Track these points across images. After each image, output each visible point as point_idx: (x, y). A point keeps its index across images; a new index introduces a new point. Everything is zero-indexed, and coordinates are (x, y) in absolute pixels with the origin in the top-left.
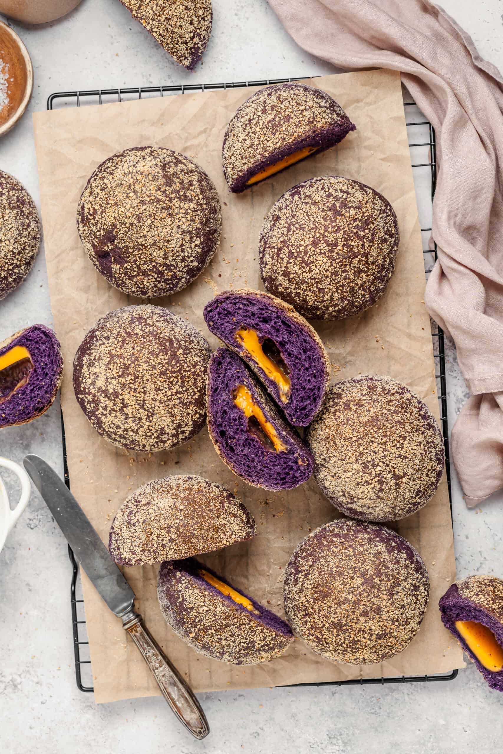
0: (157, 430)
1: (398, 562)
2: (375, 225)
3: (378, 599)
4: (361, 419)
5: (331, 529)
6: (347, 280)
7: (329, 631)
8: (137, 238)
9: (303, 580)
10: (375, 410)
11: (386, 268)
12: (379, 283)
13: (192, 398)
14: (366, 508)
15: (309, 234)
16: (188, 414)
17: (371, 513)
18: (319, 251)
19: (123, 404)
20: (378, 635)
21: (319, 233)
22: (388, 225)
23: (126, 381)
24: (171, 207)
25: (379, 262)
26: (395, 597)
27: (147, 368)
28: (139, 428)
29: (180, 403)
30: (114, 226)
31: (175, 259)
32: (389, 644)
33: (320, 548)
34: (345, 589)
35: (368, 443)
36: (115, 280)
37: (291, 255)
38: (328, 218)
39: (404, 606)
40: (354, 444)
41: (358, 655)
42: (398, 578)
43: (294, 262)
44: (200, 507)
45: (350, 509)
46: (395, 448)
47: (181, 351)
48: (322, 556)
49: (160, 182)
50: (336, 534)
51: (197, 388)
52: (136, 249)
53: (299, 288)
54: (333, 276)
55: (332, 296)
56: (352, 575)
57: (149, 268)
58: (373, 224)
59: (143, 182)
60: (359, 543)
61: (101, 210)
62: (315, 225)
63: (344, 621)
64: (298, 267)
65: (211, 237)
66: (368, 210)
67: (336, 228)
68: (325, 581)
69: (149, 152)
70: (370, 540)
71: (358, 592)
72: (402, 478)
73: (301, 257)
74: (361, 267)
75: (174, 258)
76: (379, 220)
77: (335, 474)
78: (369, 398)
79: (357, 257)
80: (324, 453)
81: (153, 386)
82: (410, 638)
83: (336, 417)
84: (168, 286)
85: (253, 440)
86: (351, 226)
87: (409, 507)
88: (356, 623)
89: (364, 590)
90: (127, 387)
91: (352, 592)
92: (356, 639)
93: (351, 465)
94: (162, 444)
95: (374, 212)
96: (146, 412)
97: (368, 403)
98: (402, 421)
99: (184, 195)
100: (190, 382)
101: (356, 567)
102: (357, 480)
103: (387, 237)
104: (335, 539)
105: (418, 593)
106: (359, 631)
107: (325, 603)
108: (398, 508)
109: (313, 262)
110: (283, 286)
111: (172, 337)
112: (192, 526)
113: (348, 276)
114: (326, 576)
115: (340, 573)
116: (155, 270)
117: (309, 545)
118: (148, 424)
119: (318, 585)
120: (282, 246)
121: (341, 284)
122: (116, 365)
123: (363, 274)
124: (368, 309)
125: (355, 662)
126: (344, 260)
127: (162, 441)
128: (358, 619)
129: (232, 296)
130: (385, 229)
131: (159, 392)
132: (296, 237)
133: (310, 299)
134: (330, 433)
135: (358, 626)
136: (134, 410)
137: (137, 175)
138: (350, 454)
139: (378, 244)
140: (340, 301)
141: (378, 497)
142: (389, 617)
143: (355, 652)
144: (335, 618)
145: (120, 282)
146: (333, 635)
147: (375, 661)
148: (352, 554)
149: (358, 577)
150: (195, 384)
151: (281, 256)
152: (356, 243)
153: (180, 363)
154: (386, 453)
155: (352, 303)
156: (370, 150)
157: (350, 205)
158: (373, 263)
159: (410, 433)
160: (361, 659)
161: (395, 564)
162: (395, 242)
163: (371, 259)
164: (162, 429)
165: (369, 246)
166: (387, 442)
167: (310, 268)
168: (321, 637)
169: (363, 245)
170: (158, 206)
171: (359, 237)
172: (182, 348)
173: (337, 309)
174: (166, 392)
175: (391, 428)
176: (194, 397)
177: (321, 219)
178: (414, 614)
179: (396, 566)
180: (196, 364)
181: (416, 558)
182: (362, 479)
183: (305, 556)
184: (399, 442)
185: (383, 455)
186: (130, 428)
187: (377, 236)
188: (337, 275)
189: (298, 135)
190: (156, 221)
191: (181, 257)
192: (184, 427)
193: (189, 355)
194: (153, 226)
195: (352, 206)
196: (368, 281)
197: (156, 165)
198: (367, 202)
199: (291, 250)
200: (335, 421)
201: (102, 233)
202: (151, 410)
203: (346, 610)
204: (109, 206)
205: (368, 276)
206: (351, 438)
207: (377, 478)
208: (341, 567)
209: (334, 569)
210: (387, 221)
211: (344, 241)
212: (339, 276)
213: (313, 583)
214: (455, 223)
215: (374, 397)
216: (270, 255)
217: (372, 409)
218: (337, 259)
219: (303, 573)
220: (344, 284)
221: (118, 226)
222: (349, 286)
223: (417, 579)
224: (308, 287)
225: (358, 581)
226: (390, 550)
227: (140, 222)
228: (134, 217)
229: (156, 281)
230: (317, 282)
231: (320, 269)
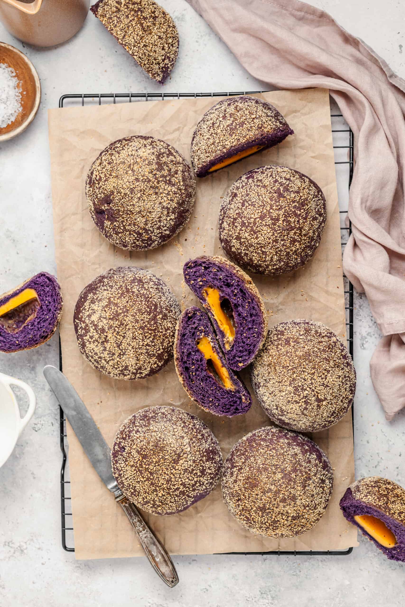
1: (310, 462)
2: (309, 207)
3: (293, 490)
4: (297, 353)
5: (259, 435)
6: (284, 247)
7: (256, 513)
8: (128, 205)
9: (237, 474)
11: (314, 239)
12: (309, 250)
14: (292, 420)
15: (258, 210)
17: (295, 425)
18: (264, 223)
20: (293, 517)
21: (266, 209)
22: (319, 207)
25: (310, 234)
26: (307, 488)
30: (112, 192)
32: (302, 524)
33: (251, 449)
34: (269, 481)
36: (105, 232)
37: (243, 224)
38: (274, 199)
39: (313, 495)
41: (277, 531)
42: (310, 474)
43: (246, 230)
45: (280, 420)
46: (321, 378)
48: (252, 456)
50: (263, 439)
52: (125, 213)
53: (248, 250)
54: (274, 243)
55: (272, 257)
56: (274, 471)
57: (132, 228)
58: (308, 206)
59: (140, 164)
60: (281, 446)
62: (264, 203)
63: (267, 506)
64: (248, 234)
66: (304, 194)
67: (279, 207)
68: (254, 475)
69: (150, 142)
70: (289, 444)
71: (278, 484)
72: (323, 402)
73: (250, 227)
74: (296, 237)
75: (152, 225)
76: (312, 202)
77: (272, 392)
78: (304, 338)
79: (293, 230)
82: (318, 520)
83: (279, 349)
84: (143, 245)
86: (290, 206)
87: (325, 424)
88: (276, 507)
89: (283, 483)
91: (274, 484)
92: (276, 520)
93: (286, 387)
95: (309, 196)
97: (304, 341)
98: (328, 358)
101: (277, 465)
102: (289, 399)
103: (317, 216)
104: (262, 443)
105: (325, 485)
106: (279, 514)
107: (254, 492)
108: (317, 424)
109: (260, 231)
110: (236, 247)
113: (285, 244)
114: (254, 471)
115: (266, 469)
116: (136, 231)
117: (243, 446)
119: (248, 478)
120: (237, 216)
121: (279, 249)
123: (297, 243)
124: (299, 269)
125: (275, 537)
126: (283, 232)
128: (278, 505)
130: (317, 210)
132: (248, 211)
133: (255, 258)
135: (278, 509)
137: (137, 158)
138: (286, 379)
139: (310, 221)
140: (278, 262)
141: (303, 413)
142: (302, 503)
143: (276, 529)
144: (260, 503)
146: (259, 516)
147: (291, 536)
148: (275, 455)
149: (279, 472)
151: (236, 224)
152: (293, 220)
154: (313, 381)
155: (287, 264)
156: (304, 149)
157: (291, 190)
158: (305, 235)
159: (333, 368)
160: (280, 535)
161: (307, 463)
162: (323, 220)
163: (304, 232)
165: (303, 222)
166: (315, 372)
167: (257, 235)
168: (250, 517)
169: (298, 221)
170: (148, 185)
171: (296, 215)
173: (275, 267)
175: (319, 362)
177: (268, 199)
178: (321, 501)
179: (308, 465)
181: (324, 458)
182: (292, 399)
183: (239, 454)
184: (324, 374)
185: (310, 382)
187: (310, 214)
188: (277, 243)
189: (250, 137)
190: (144, 195)
191: (157, 226)
194: (141, 198)
195: (292, 191)
196: (301, 249)
197: (153, 153)
198: (304, 188)
199: (243, 221)
200: (277, 352)
201: (103, 196)
203: (269, 497)
205: (300, 244)
206: (288, 367)
207: (304, 399)
208: (266, 465)
209: (261, 466)
210: (318, 204)
211: (285, 217)
212: (279, 243)
213: (245, 476)
214: (366, 207)
215: (309, 338)
216: (227, 222)
217: (306, 347)
218: (278, 230)
219: (237, 468)
220: (282, 249)
221: (115, 193)
222: (286, 251)
223: (324, 474)
224: (255, 249)
225: (279, 476)
226: (304, 452)
227: (132, 194)
229: (136, 239)
230: (261, 247)
231: (265, 237)
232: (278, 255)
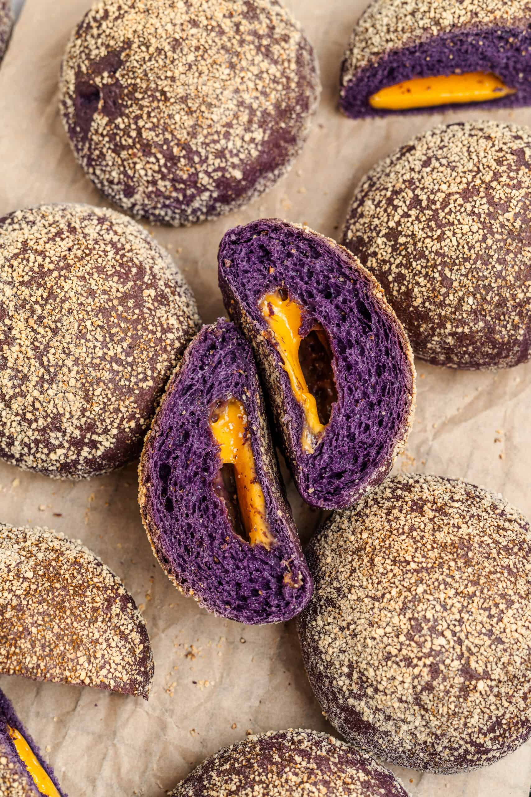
0: (48, 416)
4: (439, 536)
5: (296, 739)
6: (499, 281)
8: (159, 78)
10: (470, 530)
13: (136, 383)
14: (382, 717)
15: (461, 177)
16: (117, 410)
17: (387, 733)
18: (469, 209)
19: (6, 336)
21: (482, 180)
23: (31, 295)
24: (238, 54)
27: (79, 289)
28: (15, 396)
29: (111, 381)
30: (128, 44)
31: (208, 145)
35: (436, 584)
36: (90, 149)
37: (415, 203)
38: (505, 163)
40: (409, 575)
43: (417, 217)
44: (64, 588)
45: (350, 711)
46: (487, 613)
47: (152, 292)
48: (261, 782)
49: (235, 8)
50: (303, 751)
51: (153, 372)
52: (149, 96)
53: (408, 266)
54: (479, 263)
55: (461, 299)
57: (156, 139)
60: (344, 783)
61: (117, 14)
62: (478, 167)
64: (421, 226)
65: (282, 143)
67: (515, 181)
72: (478, 680)
73: (432, 211)
75: (207, 141)
77: (349, 624)
80: (342, 577)
81: (76, 325)
83: (391, 518)
84: (174, 194)
85: (216, 506)
87: (467, 752)
90: (28, 307)
93: (389, 615)
94: (46, 451)
96: (42, 370)
97: (461, 515)
98: (515, 570)
99: (267, 47)
100: (145, 353)
104: (298, 759)
108: (446, 744)
109: (453, 224)
110: (379, 256)
111: (147, 267)
112: (32, 616)
113: (504, 274)
116: (165, 147)
117: (243, 753)
118: (36, 393)
120: (403, 186)
121: (486, 282)
122: (25, 262)
126: (509, 241)
127: (47, 444)
129: (286, 229)
131: (83, 341)
132: (434, 177)
133: (421, 292)
134: (370, 541)
136: (21, 356)
138: (394, 592)
140: (472, 317)
141: (418, 701)
145: (97, 152)
150: (153, 361)
151: (396, 202)
153: (141, 311)
154: (466, 616)
155: (490, 331)
159: (521, 597)
164: (58, 417)
166: (474, 594)
167: (443, 233)
170: (217, 40)
172: (156, 289)
173: (460, 330)
174: (95, 347)
175: (490, 572)
176: (141, 384)
180: (169, 330)
182: (400, 650)
183: (226, 770)
184: (497, 605)
185: (458, 617)
188: (486, 264)
189: (502, 17)
190: (203, 62)
191: (218, 147)
192: (99, 435)
193: (163, 308)
194: (194, 68)
199: (417, 196)
200: (386, 524)
201: (103, 52)
202: (52, 370)
204: (133, 11)
207: (431, 659)
212: (490, 267)
215: (474, 510)
216: (373, 200)
218: (497, 233)
220: (493, 285)
221: (135, 46)
222: (499, 294)
224: (426, 267)
227: (174, 52)
228: (168, 41)
229: (159, 172)
230: (444, 264)
231: (461, 241)
232: (478, 296)
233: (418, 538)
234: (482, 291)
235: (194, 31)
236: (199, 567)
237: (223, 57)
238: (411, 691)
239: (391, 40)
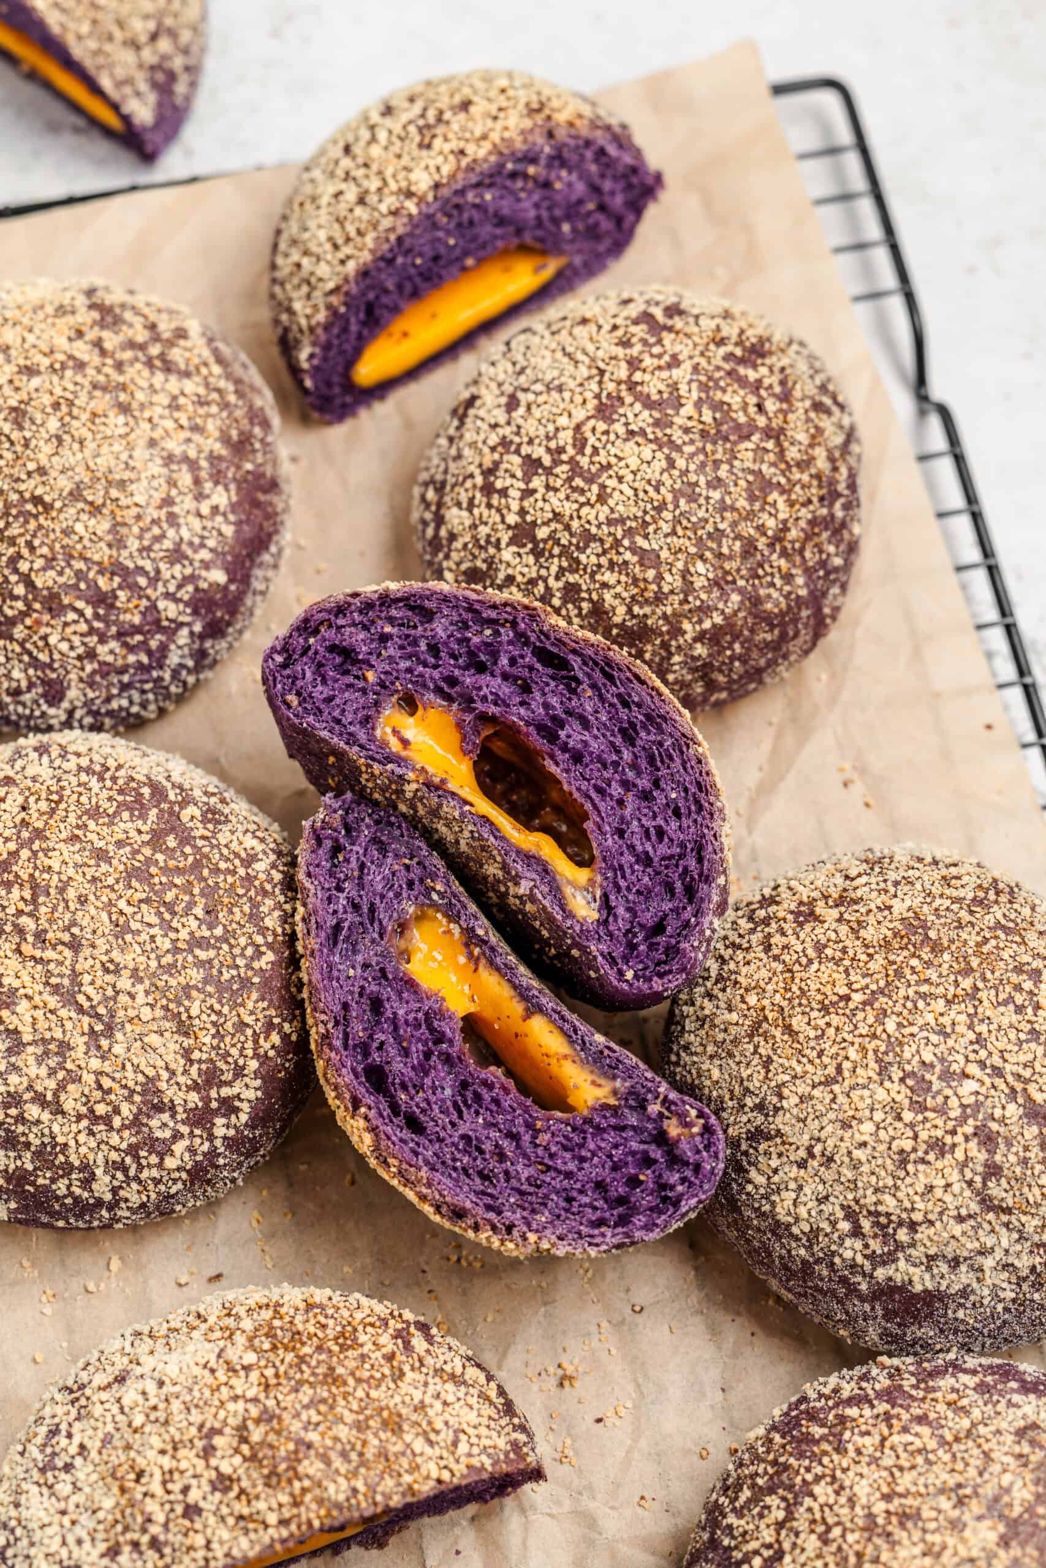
0: (132, 1092)
4: (868, 934)
5: (826, 1392)
6: (727, 515)
8: (18, 480)
10: (908, 903)
13: (248, 967)
14: (944, 1268)
15: (580, 394)
16: (242, 1025)
17: (965, 1292)
18: (621, 431)
21: (614, 381)
24: (124, 387)
27: (77, 858)
28: (62, 1087)
29: (205, 981)
31: (149, 549)
35: (909, 1005)
37: (531, 468)
38: (634, 340)
40: (860, 1015)
43: (547, 486)
44: (319, 1349)
45: (886, 1293)
46: (1011, 1007)
47: (194, 812)
48: (818, 1479)
49: (80, 320)
50: (850, 1399)
51: (264, 936)
52: (16, 517)
53: (575, 567)
54: (682, 504)
55: (685, 573)
57: (61, 580)
60: (949, 1404)
62: (597, 367)
64: (562, 496)
65: (261, 497)
67: (666, 358)
73: (564, 464)
74: (767, 471)
75: (146, 543)
77: (810, 1150)
79: (748, 439)
80: (754, 1085)
81: (104, 916)
83: (776, 951)
84: (132, 659)
85: (490, 1087)
86: (710, 354)
93: (866, 1093)
94: (154, 1159)
96: (86, 1020)
97: (878, 891)
98: (1012, 925)
99: (162, 356)
100: (236, 910)
101: (959, 1486)
104: (852, 1412)
109: (609, 466)
110: (519, 578)
111: (161, 779)
112: (297, 1415)
113: (728, 501)
117: (757, 1458)
118: (95, 1063)
120: (496, 456)
121: (710, 528)
126: (709, 447)
127: (151, 1143)
129: (357, 601)
131: (128, 938)
132: (537, 416)
133: (617, 596)
134: (766, 1002)
136: (39, 1014)
138: (852, 1053)
140: (716, 593)
141: (987, 1203)
148: (932, 1444)
149: (980, 1518)
150: (255, 917)
151: (499, 484)
152: (738, 399)
153: (194, 847)
155: (753, 603)
157: (695, 312)
164: (150, 1086)
165: (779, 411)
166: (976, 989)
167: (603, 487)
169: (759, 406)
170: (79, 379)
171: (744, 384)
172: (196, 805)
173: (707, 625)
174: (153, 938)
175: (979, 945)
176: (256, 965)
180: (252, 858)
182: (916, 1137)
183: (749, 1501)
184: (1018, 988)
185: (972, 1036)
186: (30, 1088)
188: (694, 499)
189: (502, 139)
190: (75, 423)
191: (167, 544)
192: (229, 1084)
193: (225, 828)
194: (66, 437)
195: (702, 314)
199: (528, 456)
200: (774, 965)
202: (102, 1010)
205: (790, 503)
206: (847, 998)
207: (971, 1121)
211: (699, 390)
212: (702, 501)
215: (892, 876)
216: (459, 504)
218: (684, 444)
220: (721, 526)
222: (738, 537)
224: (604, 552)
227: (21, 428)
229: (92, 631)
230: (629, 532)
231: (636, 485)
232: (708, 554)
233: (838, 954)
234: (710, 544)
235: (36, 382)
236: (522, 1193)
237: (102, 402)
238: (967, 1193)
239: (349, 257)
